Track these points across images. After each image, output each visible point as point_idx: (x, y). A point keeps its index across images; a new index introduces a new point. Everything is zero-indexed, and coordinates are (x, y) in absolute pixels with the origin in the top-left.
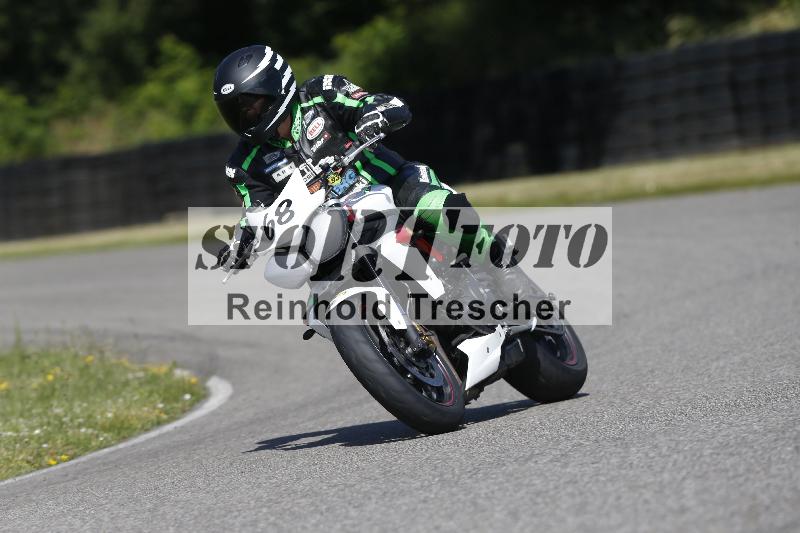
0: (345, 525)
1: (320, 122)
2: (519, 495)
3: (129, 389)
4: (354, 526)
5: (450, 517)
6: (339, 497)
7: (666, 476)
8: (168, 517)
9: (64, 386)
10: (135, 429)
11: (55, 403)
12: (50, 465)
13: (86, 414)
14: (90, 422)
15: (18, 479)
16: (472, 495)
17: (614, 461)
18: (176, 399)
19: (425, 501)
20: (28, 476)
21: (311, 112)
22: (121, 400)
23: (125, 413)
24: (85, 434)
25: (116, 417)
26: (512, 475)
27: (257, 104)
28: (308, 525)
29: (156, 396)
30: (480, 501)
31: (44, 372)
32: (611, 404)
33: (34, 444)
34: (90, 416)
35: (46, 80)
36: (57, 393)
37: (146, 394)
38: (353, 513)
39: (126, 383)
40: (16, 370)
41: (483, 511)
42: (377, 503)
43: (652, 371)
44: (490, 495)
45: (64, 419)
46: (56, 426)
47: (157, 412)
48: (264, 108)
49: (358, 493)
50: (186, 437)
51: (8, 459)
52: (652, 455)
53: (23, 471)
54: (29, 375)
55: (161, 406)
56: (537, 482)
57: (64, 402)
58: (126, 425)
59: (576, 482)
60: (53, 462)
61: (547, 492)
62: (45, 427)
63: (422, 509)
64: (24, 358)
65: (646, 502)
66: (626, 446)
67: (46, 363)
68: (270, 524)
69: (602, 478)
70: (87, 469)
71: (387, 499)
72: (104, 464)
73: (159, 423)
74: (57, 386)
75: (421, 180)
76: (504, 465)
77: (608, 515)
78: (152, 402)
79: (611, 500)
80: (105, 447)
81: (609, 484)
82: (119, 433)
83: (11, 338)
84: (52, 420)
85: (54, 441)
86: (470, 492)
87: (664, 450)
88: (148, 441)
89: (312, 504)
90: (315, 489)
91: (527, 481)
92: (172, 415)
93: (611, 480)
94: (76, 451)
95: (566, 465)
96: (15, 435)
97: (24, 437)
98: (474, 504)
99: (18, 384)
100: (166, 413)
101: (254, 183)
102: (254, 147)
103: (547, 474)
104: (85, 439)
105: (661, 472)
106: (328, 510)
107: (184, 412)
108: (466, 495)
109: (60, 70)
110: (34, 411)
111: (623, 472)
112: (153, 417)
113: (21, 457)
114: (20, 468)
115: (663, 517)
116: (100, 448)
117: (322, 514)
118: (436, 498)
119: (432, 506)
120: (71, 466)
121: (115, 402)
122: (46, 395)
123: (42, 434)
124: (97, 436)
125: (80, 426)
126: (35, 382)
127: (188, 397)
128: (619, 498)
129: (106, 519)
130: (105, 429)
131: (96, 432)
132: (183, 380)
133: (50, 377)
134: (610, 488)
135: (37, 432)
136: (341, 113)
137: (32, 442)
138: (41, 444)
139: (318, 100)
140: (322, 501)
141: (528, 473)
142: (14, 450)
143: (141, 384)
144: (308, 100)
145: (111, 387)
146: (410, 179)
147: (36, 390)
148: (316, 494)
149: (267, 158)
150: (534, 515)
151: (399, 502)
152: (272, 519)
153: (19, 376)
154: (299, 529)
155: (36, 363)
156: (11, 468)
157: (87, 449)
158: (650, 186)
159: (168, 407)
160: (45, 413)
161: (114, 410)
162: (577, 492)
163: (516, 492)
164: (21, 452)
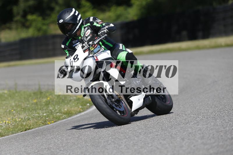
0: (134, 142)
1: (89, 31)
2: (184, 134)
3: (71, 102)
4: (136, 142)
5: (164, 140)
6: (132, 134)
7: (227, 128)
8: (82, 139)
9: (53, 101)
10: (73, 114)
11: (50, 106)
12: (48, 124)
13: (59, 109)
14: (60, 112)
15: (39, 128)
16: (171, 134)
17: (212, 124)
18: (85, 105)
19: (157, 135)
20: (42, 127)
21: (86, 28)
22: (69, 105)
23: (70, 109)
24: (59, 115)
25: (68, 110)
26: (182, 128)
27: (70, 26)
28: (123, 142)
29: (79, 104)
30: (173, 135)
31: (47, 97)
32: (211, 107)
33: (44, 118)
34: (60, 110)
35: (48, 12)
36: (51, 103)
37: (76, 104)
38: (136, 138)
39: (71, 100)
40: (39, 96)
41: (174, 138)
42: (143, 135)
43: (224, 98)
44: (176, 133)
45: (53, 111)
46: (50, 113)
47: (79, 109)
48: (72, 27)
49: (138, 133)
50: (88, 116)
51: (36, 122)
52: (223, 122)
53: (41, 126)
54: (43, 98)
55: (81, 107)
56: (190, 130)
57: (53, 106)
58: (71, 112)
59: (201, 130)
60: (49, 123)
61: (192, 133)
62: (47, 113)
63: (156, 137)
64: (41, 93)
65: (222, 136)
66: (216, 120)
67: (48, 94)
68: (112, 142)
69: (209, 129)
70: (59, 125)
71: (146, 135)
72: (64, 124)
73: (80, 112)
74: (51, 101)
75: (120, 49)
76: (180, 125)
77: (210, 139)
78: (78, 106)
79: (211, 135)
80: (64, 119)
81: (211, 131)
82: (68, 115)
83: (37, 87)
84: (49, 111)
85: (50, 117)
86: (170, 133)
87: (227, 121)
88: (77, 117)
89: (124, 136)
90: (125, 131)
91: (187, 129)
92: (84, 110)
93: (211, 130)
94: (56, 120)
95: (198, 125)
96: (38, 115)
97: (41, 116)
98: (171, 136)
99: (39, 100)
100: (82, 109)
101: (70, 49)
102: (70, 39)
103: (193, 128)
104: (59, 116)
105: (226, 127)
106: (129, 138)
107: (87, 109)
108: (169, 133)
109: (52, 9)
110: (44, 108)
111: (215, 127)
112: (78, 110)
113: (40, 122)
114: (40, 125)
115: (227, 140)
116: (63, 119)
117: (127, 139)
118: (160, 134)
119: (159, 137)
120: (55, 124)
121: (67, 106)
122: (47, 104)
123: (46, 115)
124: (62, 116)
125: (57, 113)
126: (44, 100)
127: (88, 104)
128: (213, 135)
129: (65, 140)
130: (64, 114)
131: (62, 115)
132: (87, 99)
133: (49, 99)
134: (211, 132)
135: (45, 114)
136: (95, 28)
137: (43, 117)
138: (46, 118)
139: (89, 24)
140: (127, 135)
141: (187, 127)
142: (38, 120)
143: (75, 101)
144: (86, 24)
145: (66, 102)
146: (116, 48)
147: (44, 102)
148: (125, 133)
149: (74, 42)
150: (189, 139)
151: (149, 136)
152: (113, 140)
153: (40, 98)
154: (120, 143)
155: (45, 94)
156: (38, 125)
157: (59, 119)
158: (223, 44)
159: (83, 107)
160: (47, 109)
161: (67, 108)
162: (201, 133)
163: (184, 133)
164: (40, 120)
